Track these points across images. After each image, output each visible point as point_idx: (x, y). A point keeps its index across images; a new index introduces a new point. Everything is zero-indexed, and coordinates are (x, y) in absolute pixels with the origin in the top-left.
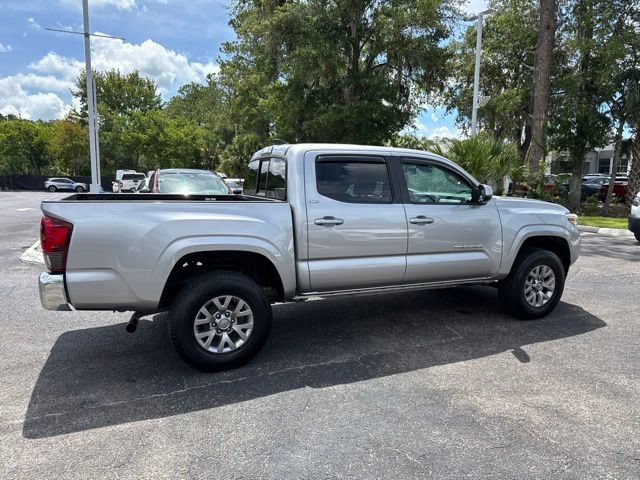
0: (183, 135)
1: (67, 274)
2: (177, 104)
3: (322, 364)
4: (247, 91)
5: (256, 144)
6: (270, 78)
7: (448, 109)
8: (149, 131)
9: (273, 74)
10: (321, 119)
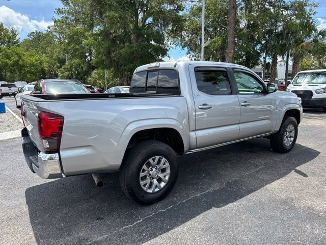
0: (34, 61)
1: (61, 152)
2: (27, 43)
3: (207, 191)
4: (72, 36)
5: (80, 65)
6: (90, 28)
7: (183, 48)
8: (13, 58)
9: (91, 26)
10: (122, 51)
